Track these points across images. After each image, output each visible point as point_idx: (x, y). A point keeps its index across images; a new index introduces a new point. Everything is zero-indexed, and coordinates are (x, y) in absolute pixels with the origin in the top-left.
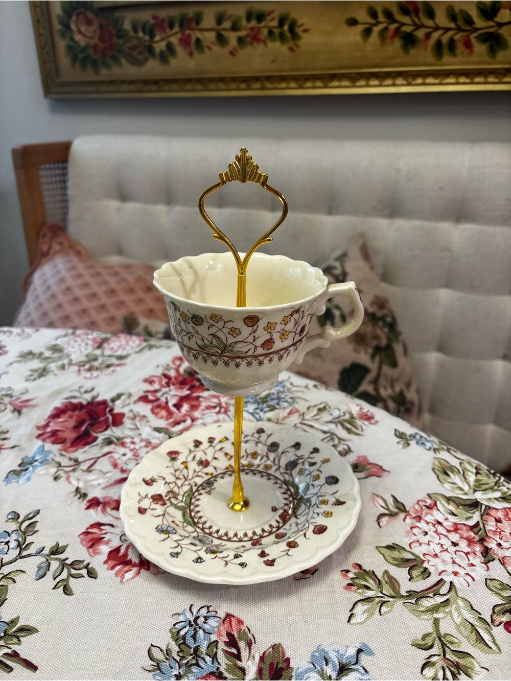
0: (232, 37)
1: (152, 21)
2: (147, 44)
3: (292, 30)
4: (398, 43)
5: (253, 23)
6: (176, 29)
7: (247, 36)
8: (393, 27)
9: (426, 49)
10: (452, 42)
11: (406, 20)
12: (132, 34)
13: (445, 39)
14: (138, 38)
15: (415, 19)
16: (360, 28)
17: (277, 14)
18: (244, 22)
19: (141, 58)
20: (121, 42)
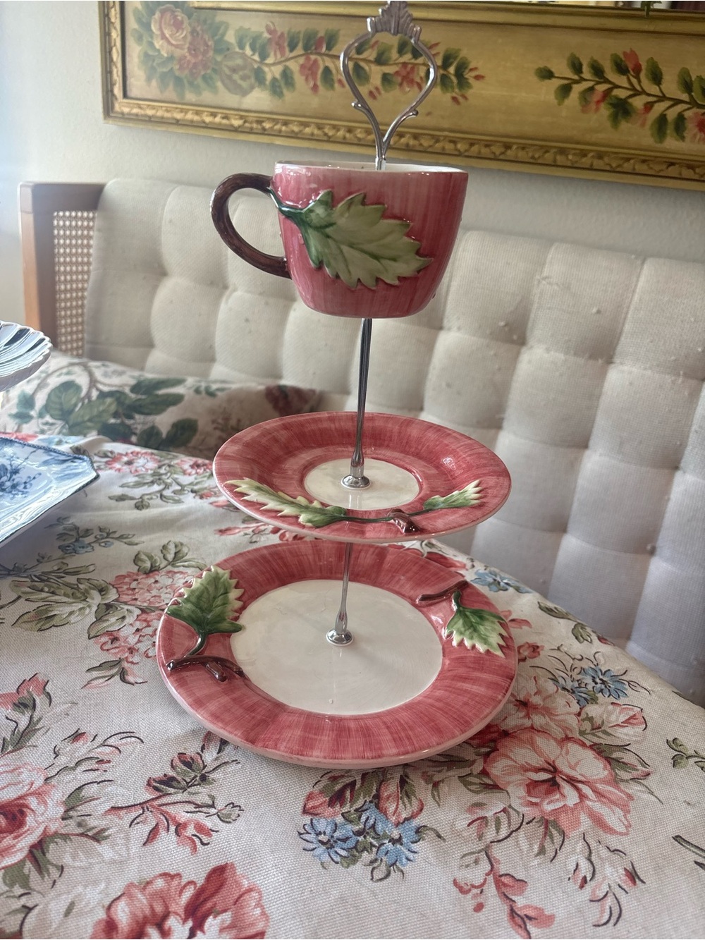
0: (376, 73)
1: (266, 35)
2: (256, 66)
3: (459, 74)
4: (605, 111)
5: (407, 57)
6: (299, 50)
7: (397, 73)
8: (602, 88)
9: (643, 125)
10: (681, 119)
11: (622, 80)
12: (237, 50)
13: (672, 114)
14: (244, 56)
15: (634, 81)
16: (555, 83)
17: (441, 50)
18: (394, 54)
19: (244, 84)
20: (219, 58)
